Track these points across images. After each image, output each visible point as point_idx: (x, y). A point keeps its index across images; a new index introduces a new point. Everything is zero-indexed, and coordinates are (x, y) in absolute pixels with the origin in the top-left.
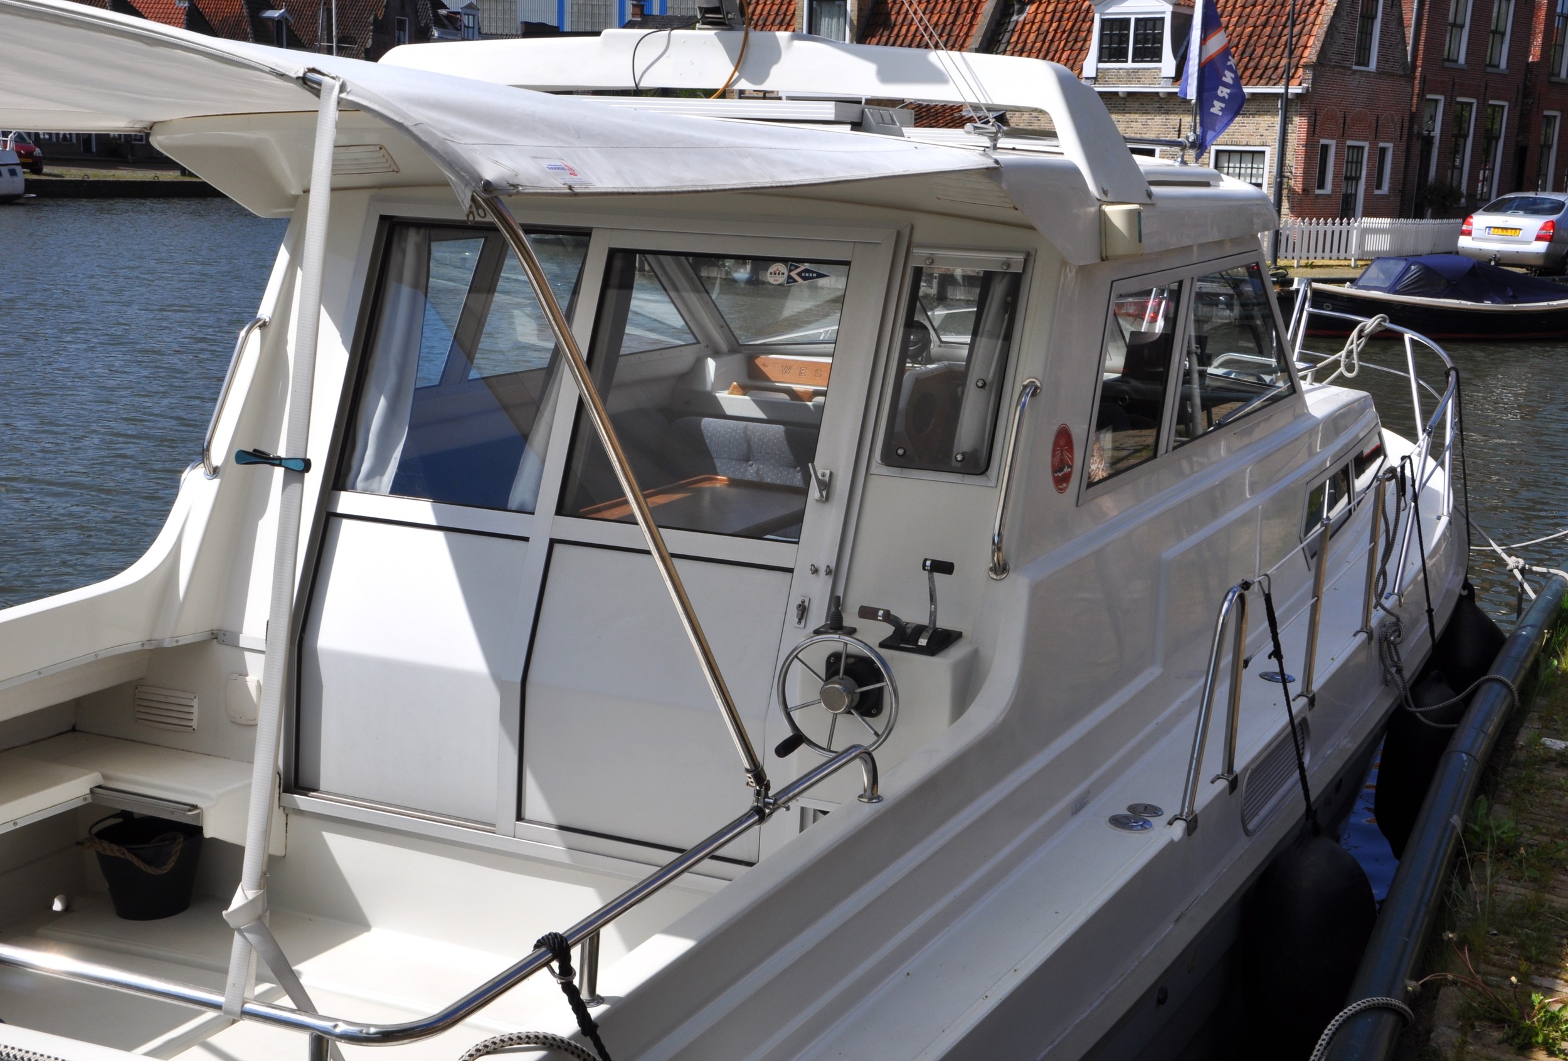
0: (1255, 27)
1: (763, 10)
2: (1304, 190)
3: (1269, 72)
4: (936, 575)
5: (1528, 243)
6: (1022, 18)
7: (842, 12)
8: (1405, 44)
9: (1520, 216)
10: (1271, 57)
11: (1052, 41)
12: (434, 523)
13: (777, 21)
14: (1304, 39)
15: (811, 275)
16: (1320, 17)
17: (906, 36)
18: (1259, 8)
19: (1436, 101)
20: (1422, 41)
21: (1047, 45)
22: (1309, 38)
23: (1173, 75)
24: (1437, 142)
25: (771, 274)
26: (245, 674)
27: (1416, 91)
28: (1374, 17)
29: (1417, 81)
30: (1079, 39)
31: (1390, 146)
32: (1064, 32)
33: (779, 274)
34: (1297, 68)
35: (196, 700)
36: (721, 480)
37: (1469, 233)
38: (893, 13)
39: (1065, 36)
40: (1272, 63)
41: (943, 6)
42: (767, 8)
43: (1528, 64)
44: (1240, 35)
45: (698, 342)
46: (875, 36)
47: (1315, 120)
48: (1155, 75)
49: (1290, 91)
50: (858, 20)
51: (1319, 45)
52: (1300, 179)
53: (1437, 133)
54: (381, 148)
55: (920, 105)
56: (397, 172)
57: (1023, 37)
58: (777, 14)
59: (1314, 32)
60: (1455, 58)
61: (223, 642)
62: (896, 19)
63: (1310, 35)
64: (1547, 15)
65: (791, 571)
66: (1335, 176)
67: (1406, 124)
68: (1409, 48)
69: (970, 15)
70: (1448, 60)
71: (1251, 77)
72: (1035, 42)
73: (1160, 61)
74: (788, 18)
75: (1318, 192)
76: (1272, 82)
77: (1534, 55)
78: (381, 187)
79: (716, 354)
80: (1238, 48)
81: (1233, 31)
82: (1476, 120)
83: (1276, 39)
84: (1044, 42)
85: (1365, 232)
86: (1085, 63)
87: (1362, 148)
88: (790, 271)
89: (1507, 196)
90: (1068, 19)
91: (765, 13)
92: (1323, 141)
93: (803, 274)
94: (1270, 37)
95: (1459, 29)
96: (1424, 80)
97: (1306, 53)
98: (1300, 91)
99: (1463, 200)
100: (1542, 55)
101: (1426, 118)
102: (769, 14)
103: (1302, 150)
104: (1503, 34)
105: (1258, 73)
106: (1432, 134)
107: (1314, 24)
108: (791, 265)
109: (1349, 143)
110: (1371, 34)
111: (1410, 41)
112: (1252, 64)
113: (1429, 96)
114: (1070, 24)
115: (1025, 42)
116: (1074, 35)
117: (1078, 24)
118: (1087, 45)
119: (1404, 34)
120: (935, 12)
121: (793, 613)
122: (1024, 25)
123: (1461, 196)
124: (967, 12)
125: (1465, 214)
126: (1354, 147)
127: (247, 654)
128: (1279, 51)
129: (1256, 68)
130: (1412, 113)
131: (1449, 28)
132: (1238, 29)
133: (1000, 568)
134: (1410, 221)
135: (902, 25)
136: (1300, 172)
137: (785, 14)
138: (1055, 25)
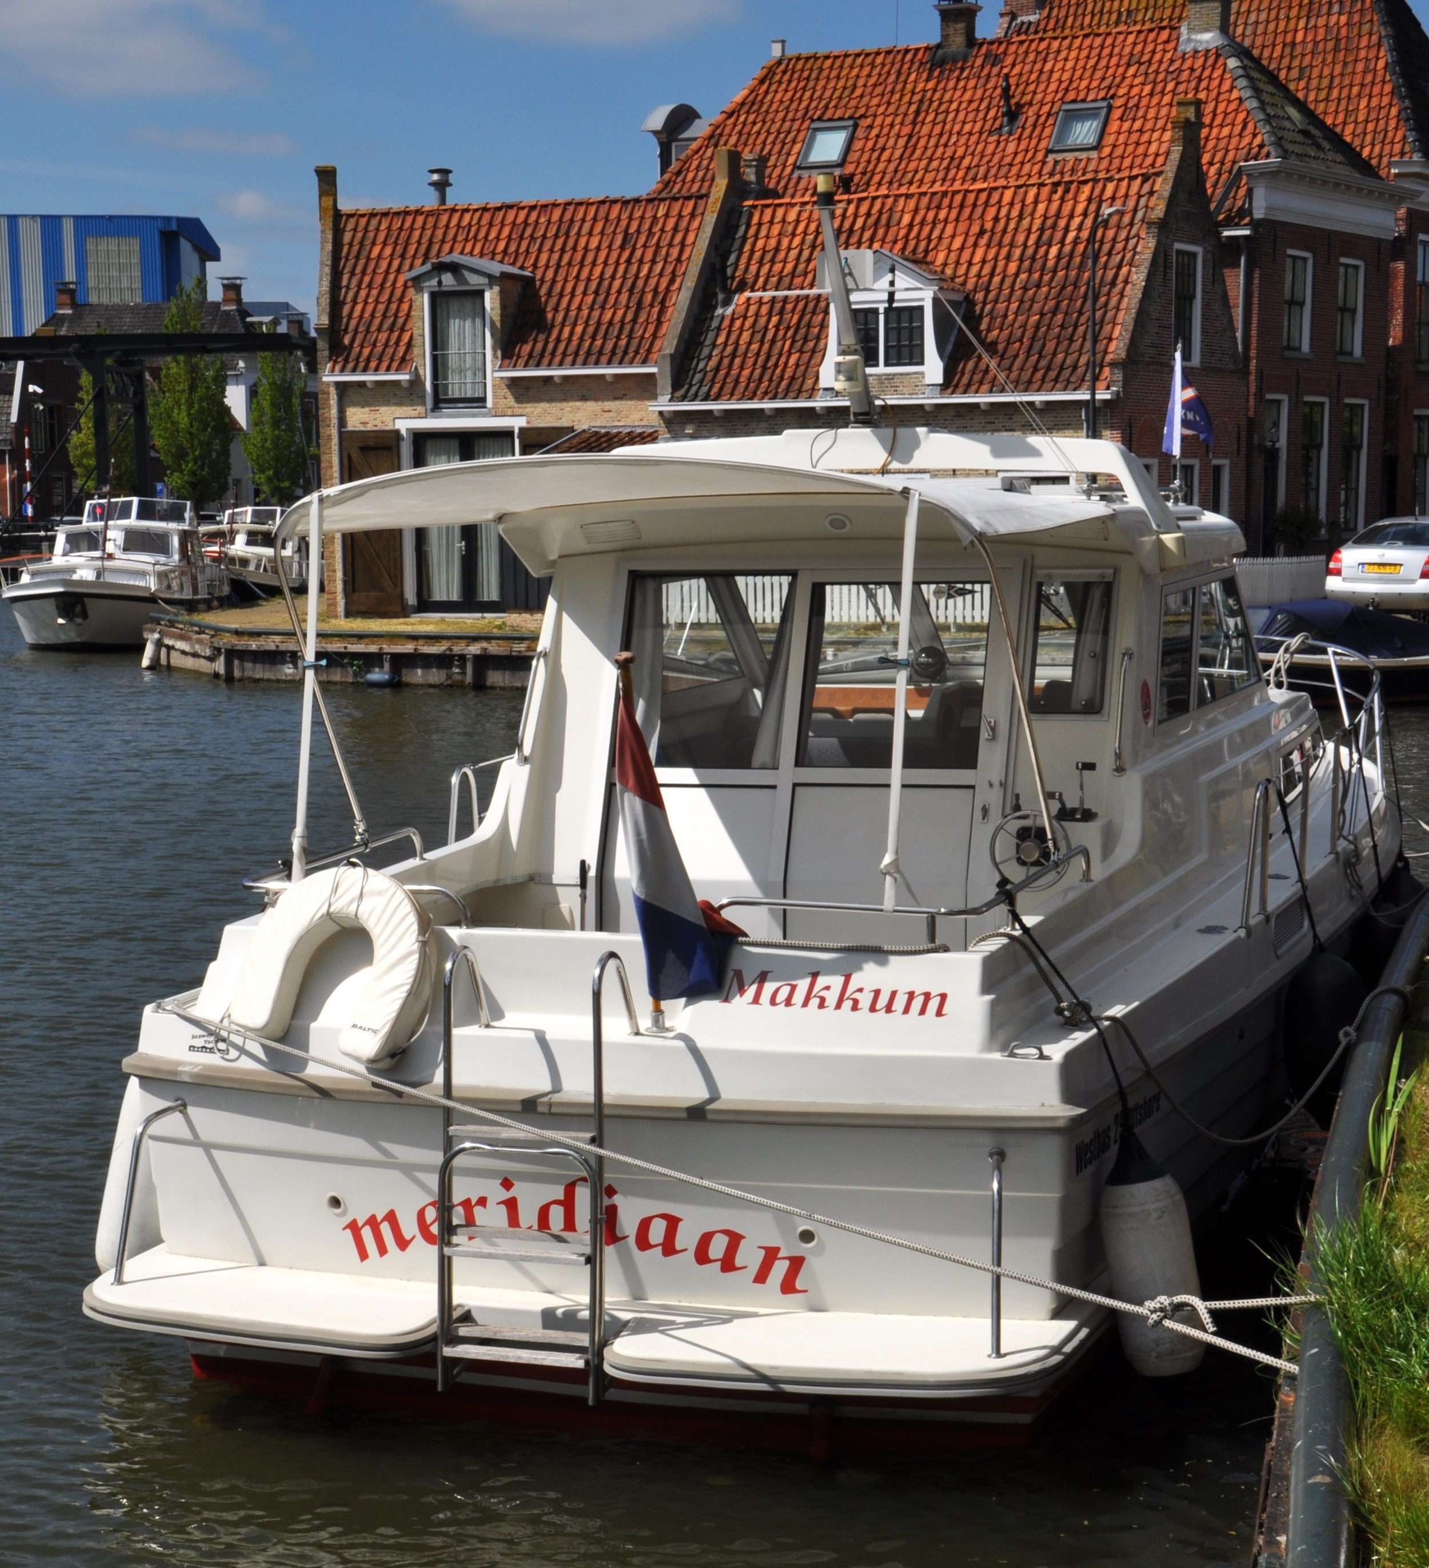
0: (1042, 314)
1: (363, 311)
3: (1066, 373)
4: (1085, 772)
5: (1412, 581)
6: (729, 311)
7: (478, 310)
8: (1233, 330)
9: (1399, 548)
10: (1067, 354)
11: (773, 341)
12: (696, 783)
13: (386, 326)
14: (1107, 329)
16: (1126, 300)
17: (570, 339)
18: (1045, 289)
19: (1278, 402)
20: (1254, 325)
21: (766, 346)
22: (1113, 328)
23: (940, 381)
24: (1283, 455)
26: (558, 903)
27: (1253, 389)
28: (1192, 297)
29: (1252, 378)
30: (810, 337)
31: (1225, 462)
32: (788, 328)
34: (1102, 366)
37: (1338, 572)
38: (549, 309)
39: (790, 333)
40: (1068, 362)
41: (617, 299)
42: (370, 308)
43: (1389, 350)
44: (1024, 326)
46: (525, 342)
47: (1131, 434)
48: (917, 384)
49: (1098, 397)
50: (502, 321)
51: (1127, 336)
53: (1283, 443)
55: (597, 433)
57: (733, 338)
58: (384, 316)
59: (1120, 319)
60: (1297, 345)
61: (540, 883)
62: (554, 317)
63: (1115, 324)
64: (1405, 285)
65: (973, 787)
67: (1244, 434)
68: (1239, 335)
69: (656, 310)
70: (1289, 348)
71: (1043, 380)
72: (750, 344)
73: (921, 363)
74: (401, 321)
76: (1071, 386)
77: (1394, 338)
80: (1022, 344)
81: (1015, 320)
82: (1330, 424)
83: (1070, 329)
84: (762, 342)
86: (822, 369)
87: (1191, 467)
89: (1380, 523)
90: (793, 311)
91: (367, 315)
94: (1062, 327)
95: (1298, 308)
96: (1261, 377)
97: (1112, 347)
98: (1108, 397)
99: (1323, 531)
100: (1404, 337)
101: (1268, 425)
102: (373, 316)
104: (1354, 312)
105: (1053, 374)
106: (1277, 445)
107: (1117, 308)
110: (1190, 319)
111: (1239, 325)
112: (1043, 363)
113: (1269, 396)
114: (796, 318)
115: (737, 344)
116: (802, 331)
117: (807, 317)
118: (821, 345)
119: (1231, 316)
120: (608, 306)
121: (978, 814)
122: (733, 320)
123: (1319, 525)
124: (652, 306)
125: (1331, 549)
127: (558, 889)
128: (1076, 345)
129: (1048, 369)
130: (1249, 419)
131: (1286, 307)
132: (1020, 318)
133: (1120, 770)
134: (1260, 560)
135: (563, 325)
137: (396, 316)
138: (775, 320)
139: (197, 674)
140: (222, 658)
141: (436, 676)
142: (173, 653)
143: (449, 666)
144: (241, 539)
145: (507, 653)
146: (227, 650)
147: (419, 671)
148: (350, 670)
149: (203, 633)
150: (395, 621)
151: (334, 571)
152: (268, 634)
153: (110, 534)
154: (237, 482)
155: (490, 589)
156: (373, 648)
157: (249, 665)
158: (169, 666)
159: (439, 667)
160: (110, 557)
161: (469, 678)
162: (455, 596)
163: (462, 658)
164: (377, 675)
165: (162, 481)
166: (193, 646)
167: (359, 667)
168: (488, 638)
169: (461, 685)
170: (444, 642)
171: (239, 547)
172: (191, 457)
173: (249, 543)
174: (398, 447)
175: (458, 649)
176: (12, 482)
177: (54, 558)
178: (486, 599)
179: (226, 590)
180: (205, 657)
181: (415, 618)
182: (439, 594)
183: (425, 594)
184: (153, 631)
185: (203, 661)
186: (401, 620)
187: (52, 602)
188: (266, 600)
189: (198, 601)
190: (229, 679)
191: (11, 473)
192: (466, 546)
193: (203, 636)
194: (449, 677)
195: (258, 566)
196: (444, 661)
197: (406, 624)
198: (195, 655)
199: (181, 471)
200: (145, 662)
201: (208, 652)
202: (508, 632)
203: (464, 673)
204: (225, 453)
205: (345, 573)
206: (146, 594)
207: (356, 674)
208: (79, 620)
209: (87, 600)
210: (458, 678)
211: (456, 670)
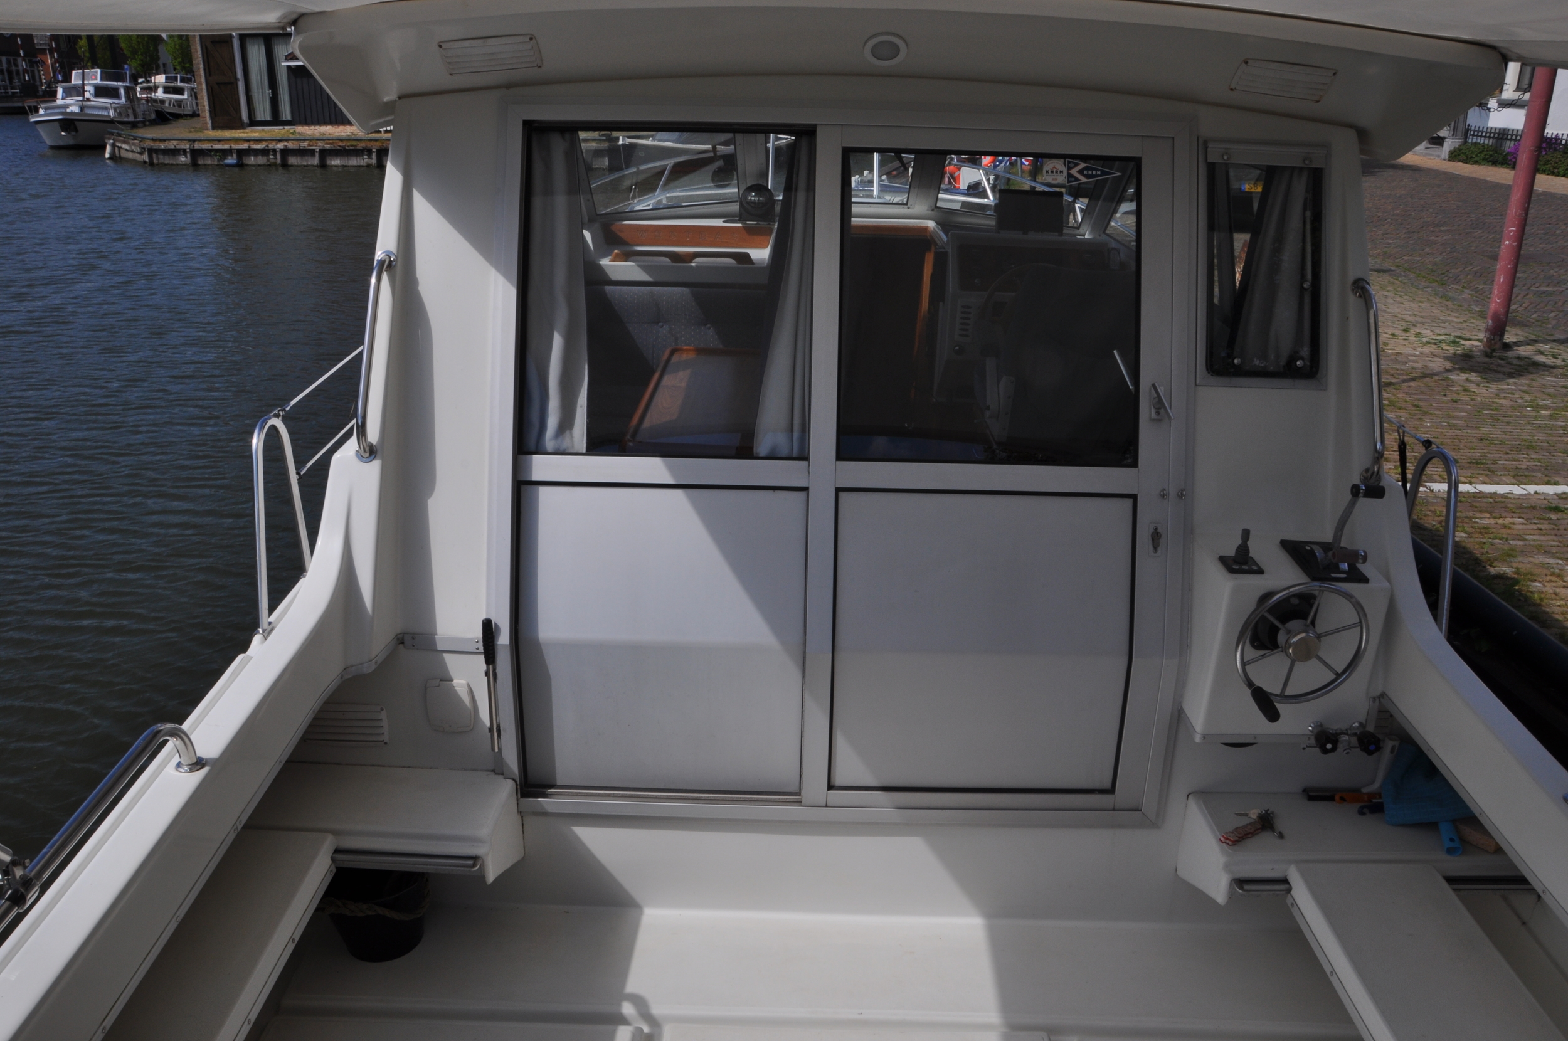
12: (670, 481)
15: (1094, 172)
25: (1047, 172)
26: (448, 678)
33: (1057, 172)
35: (384, 713)
54: (531, 39)
56: (540, 67)
61: (414, 647)
65: (1133, 497)
78: (509, 86)
88: (1070, 168)
93: (1085, 172)
108: (1069, 162)
127: (446, 656)
139: (134, 162)
140: (146, 153)
141: (261, 160)
142: (122, 151)
143: (268, 155)
144: (160, 90)
145: (298, 148)
146: (148, 149)
147: (252, 158)
148: (215, 157)
149: (136, 140)
150: (238, 131)
151: (204, 106)
152: (170, 140)
153: (86, 88)
154: (164, 65)
155: (286, 113)
156: (226, 147)
157: (161, 157)
158: (120, 157)
159: (262, 156)
160: (88, 100)
161: (279, 161)
162: (268, 118)
163: (274, 151)
164: (231, 160)
165: (127, 64)
166: (130, 147)
167: (220, 156)
168: (287, 140)
169: (275, 165)
170: (264, 142)
171: (160, 94)
172: (140, 53)
173: (165, 92)
174: (232, 42)
175: (271, 146)
176: (52, 64)
177: (57, 100)
178: (284, 119)
179: (153, 116)
180: (138, 153)
181: (249, 130)
182: (260, 117)
183: (253, 117)
184: (110, 139)
185: (137, 155)
186: (242, 131)
187: (57, 123)
188: (174, 120)
189: (138, 122)
190: (152, 164)
191: (51, 60)
192: (272, 92)
193: (136, 141)
194: (268, 160)
195: (170, 104)
196: (265, 152)
197: (244, 133)
198: (132, 151)
199: (136, 59)
200: (107, 156)
201: (139, 150)
202: (297, 136)
203: (276, 158)
204: (156, 50)
205: (210, 107)
206: (108, 119)
207: (218, 160)
208: (73, 133)
209: (76, 123)
210: (273, 161)
211: (272, 157)
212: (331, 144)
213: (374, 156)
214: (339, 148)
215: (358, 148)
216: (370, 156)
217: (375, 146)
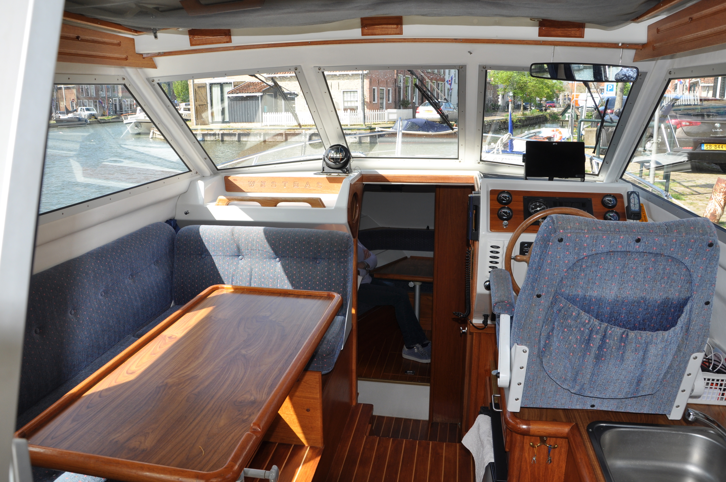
2: (370, 102)
5: (436, 115)
19: (401, 76)
24: (402, 88)
27: (396, 73)
31: (391, 89)
36: (227, 289)
37: (419, 113)
45: (190, 171)
47: (371, 81)
49: (364, 73)
52: (369, 99)
66: (378, 98)
67: (394, 83)
75: (374, 102)
79: (203, 177)
82: (411, 82)
85: (389, 113)
87: (384, 89)
92: (374, 88)
96: (397, 70)
98: (366, 73)
101: (399, 81)
103: (368, 90)
106: (401, 86)
109: (381, 88)
113: (399, 75)
126: (381, 89)
130: (395, 80)
136: (368, 96)
141: (213, 138)
143: (216, 136)
145: (229, 133)
147: (209, 137)
151: (193, 115)
155: (227, 119)
161: (220, 139)
162: (219, 120)
163: (219, 134)
164: (200, 139)
170: (215, 130)
174: (206, 86)
175: (218, 132)
178: (226, 121)
181: (211, 125)
182: (216, 120)
183: (213, 119)
184: (152, 130)
186: (207, 125)
192: (222, 109)
194: (215, 138)
195: (185, 115)
196: (214, 135)
197: (208, 127)
202: (231, 128)
205: (195, 116)
208: (139, 128)
209: (141, 123)
210: (218, 139)
211: (217, 137)
212: (243, 131)
213: (262, 136)
214: (246, 133)
215: (255, 133)
216: (260, 136)
217: (263, 132)
